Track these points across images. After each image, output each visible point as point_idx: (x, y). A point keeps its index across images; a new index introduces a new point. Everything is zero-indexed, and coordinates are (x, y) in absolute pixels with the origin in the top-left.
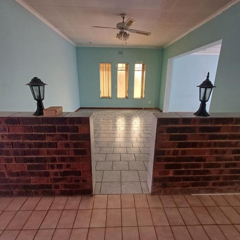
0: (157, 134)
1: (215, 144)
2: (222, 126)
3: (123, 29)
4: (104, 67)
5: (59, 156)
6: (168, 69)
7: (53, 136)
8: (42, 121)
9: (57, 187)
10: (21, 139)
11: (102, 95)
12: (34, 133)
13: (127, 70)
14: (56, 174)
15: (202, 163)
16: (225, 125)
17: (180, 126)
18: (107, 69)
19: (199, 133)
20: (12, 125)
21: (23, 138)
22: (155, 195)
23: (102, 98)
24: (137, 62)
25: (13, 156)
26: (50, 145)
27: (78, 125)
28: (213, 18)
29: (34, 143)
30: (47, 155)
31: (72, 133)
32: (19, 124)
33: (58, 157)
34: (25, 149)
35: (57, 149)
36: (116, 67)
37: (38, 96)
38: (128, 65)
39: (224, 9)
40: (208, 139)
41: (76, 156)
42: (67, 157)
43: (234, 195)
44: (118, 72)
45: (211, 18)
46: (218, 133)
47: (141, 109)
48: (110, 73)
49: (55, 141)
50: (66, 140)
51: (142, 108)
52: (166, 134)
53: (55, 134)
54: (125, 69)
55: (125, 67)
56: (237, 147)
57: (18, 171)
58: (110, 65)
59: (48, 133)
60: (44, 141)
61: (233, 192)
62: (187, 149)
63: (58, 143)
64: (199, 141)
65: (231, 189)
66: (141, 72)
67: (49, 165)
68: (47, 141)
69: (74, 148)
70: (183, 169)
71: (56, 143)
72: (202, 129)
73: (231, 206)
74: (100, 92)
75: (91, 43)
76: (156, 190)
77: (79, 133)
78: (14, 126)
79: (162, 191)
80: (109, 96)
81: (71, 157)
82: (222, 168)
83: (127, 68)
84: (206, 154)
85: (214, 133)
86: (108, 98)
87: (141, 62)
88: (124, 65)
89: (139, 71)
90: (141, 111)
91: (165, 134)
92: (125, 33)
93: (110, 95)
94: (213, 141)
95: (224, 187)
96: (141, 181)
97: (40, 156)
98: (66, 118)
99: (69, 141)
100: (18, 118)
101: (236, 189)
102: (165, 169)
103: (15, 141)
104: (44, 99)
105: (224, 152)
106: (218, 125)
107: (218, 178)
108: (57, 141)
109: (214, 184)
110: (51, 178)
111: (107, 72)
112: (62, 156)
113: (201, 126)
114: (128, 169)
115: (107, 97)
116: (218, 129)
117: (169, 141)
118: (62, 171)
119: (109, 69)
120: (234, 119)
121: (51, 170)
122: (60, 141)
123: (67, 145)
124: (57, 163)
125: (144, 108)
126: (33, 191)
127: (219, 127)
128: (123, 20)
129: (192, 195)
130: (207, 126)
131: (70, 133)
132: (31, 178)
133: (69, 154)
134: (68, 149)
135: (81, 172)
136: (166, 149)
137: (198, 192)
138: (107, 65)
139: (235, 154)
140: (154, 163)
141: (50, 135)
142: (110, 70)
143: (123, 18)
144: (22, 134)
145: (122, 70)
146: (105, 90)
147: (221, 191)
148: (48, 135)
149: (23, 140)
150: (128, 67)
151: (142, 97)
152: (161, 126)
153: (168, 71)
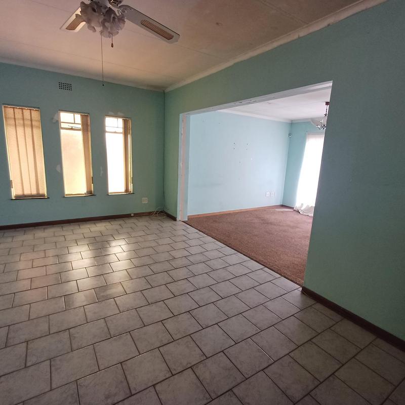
4: (18, 116)
11: (15, 191)
13: (88, 131)
18: (28, 122)
23: (18, 198)
24: (111, 113)
28: (299, 38)
36: (54, 121)
38: (89, 118)
39: (331, 20)
44: (63, 132)
45: (296, 37)
47: (128, 216)
48: (38, 133)
51: (131, 214)
54: (80, 126)
55: (80, 122)
58: (36, 114)
66: (121, 137)
74: (8, 184)
80: (41, 192)
83: (85, 124)
86: (37, 197)
87: (119, 114)
88: (78, 117)
89: (115, 132)
90: (130, 222)
93: (44, 190)
111: (28, 130)
119: (34, 123)
125: (134, 214)
138: (27, 112)
142: (37, 127)
145: (72, 129)
150: (89, 123)
151: (127, 190)
153: (181, 137)
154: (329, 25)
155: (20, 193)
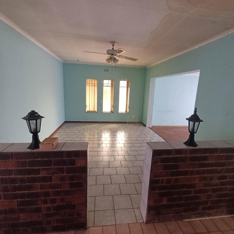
0: (152, 164)
1: (204, 172)
2: (209, 155)
3: (113, 55)
4: (91, 82)
5: (54, 190)
6: (151, 87)
7: (48, 170)
8: (37, 155)
9: (49, 223)
10: (12, 174)
11: (87, 109)
12: (28, 168)
13: (113, 87)
14: (49, 209)
15: (193, 190)
16: (211, 155)
17: (172, 156)
18: (93, 85)
19: (189, 162)
20: (4, 160)
21: (15, 173)
22: (150, 223)
23: (88, 112)
24: (122, 79)
25: (2, 193)
26: (44, 179)
27: (75, 158)
29: (27, 177)
30: (40, 190)
31: (69, 166)
32: (12, 159)
33: (52, 191)
34: (17, 185)
35: (51, 183)
36: (102, 84)
37: (34, 129)
38: (114, 82)
39: (201, 45)
40: (197, 168)
41: (72, 189)
42: (62, 190)
43: (221, 218)
46: (206, 162)
47: (126, 123)
48: (96, 88)
49: (50, 175)
50: (62, 174)
52: (161, 164)
53: (50, 168)
54: (110, 85)
56: (222, 173)
57: (6, 208)
58: (96, 82)
59: (43, 168)
60: (38, 176)
61: (220, 215)
62: (179, 177)
63: (53, 177)
64: (190, 169)
65: (218, 212)
66: (126, 89)
67: (41, 200)
68: (41, 175)
69: (70, 181)
70: (176, 196)
71: (51, 177)
72: (193, 159)
73: (220, 231)
74: (85, 106)
75: (78, 60)
76: (151, 218)
77: (76, 166)
78: (6, 161)
79: (156, 219)
80: (95, 110)
81: (66, 190)
82: (210, 193)
83: (112, 84)
84: (196, 181)
85: (203, 162)
86: (94, 112)
87: (126, 79)
88: (110, 81)
89: (124, 87)
90: (126, 125)
91: (159, 164)
92: (115, 59)
94: (201, 169)
95: (212, 210)
96: (134, 207)
97: (32, 191)
98: (63, 152)
99: (64, 174)
100: (12, 153)
101: (222, 212)
102: (159, 197)
103: (5, 177)
104: (40, 131)
105: (211, 178)
106: (206, 155)
107: (206, 203)
108: (52, 175)
109: (204, 209)
110: (42, 214)
111: (93, 87)
112: (57, 190)
113: (191, 156)
114: (120, 194)
115: (92, 111)
116: (206, 158)
117: (163, 171)
118: (55, 205)
120: (219, 149)
121: (43, 205)
122: (55, 175)
123: (63, 179)
124: (51, 198)
125: (128, 122)
126: (21, 229)
127: (207, 156)
128: (113, 47)
129: (184, 221)
130: (196, 155)
131: (66, 166)
132: (20, 215)
133: (64, 188)
134: (63, 182)
135: (76, 205)
136: (161, 178)
137: (190, 217)
138: (93, 81)
139: (220, 179)
140: (149, 192)
141: (45, 169)
142: (96, 86)
143: (113, 45)
144: (14, 169)
145: (107, 86)
146: (91, 104)
147: (210, 215)
148: (43, 169)
149: (15, 175)
150: (114, 84)
151: (126, 111)
152: (155, 157)
153: (150, 89)
154: (200, 47)
155: (89, 110)
